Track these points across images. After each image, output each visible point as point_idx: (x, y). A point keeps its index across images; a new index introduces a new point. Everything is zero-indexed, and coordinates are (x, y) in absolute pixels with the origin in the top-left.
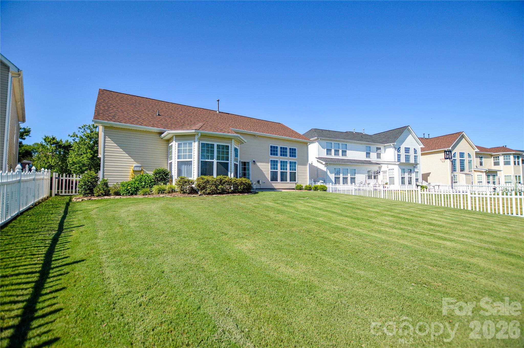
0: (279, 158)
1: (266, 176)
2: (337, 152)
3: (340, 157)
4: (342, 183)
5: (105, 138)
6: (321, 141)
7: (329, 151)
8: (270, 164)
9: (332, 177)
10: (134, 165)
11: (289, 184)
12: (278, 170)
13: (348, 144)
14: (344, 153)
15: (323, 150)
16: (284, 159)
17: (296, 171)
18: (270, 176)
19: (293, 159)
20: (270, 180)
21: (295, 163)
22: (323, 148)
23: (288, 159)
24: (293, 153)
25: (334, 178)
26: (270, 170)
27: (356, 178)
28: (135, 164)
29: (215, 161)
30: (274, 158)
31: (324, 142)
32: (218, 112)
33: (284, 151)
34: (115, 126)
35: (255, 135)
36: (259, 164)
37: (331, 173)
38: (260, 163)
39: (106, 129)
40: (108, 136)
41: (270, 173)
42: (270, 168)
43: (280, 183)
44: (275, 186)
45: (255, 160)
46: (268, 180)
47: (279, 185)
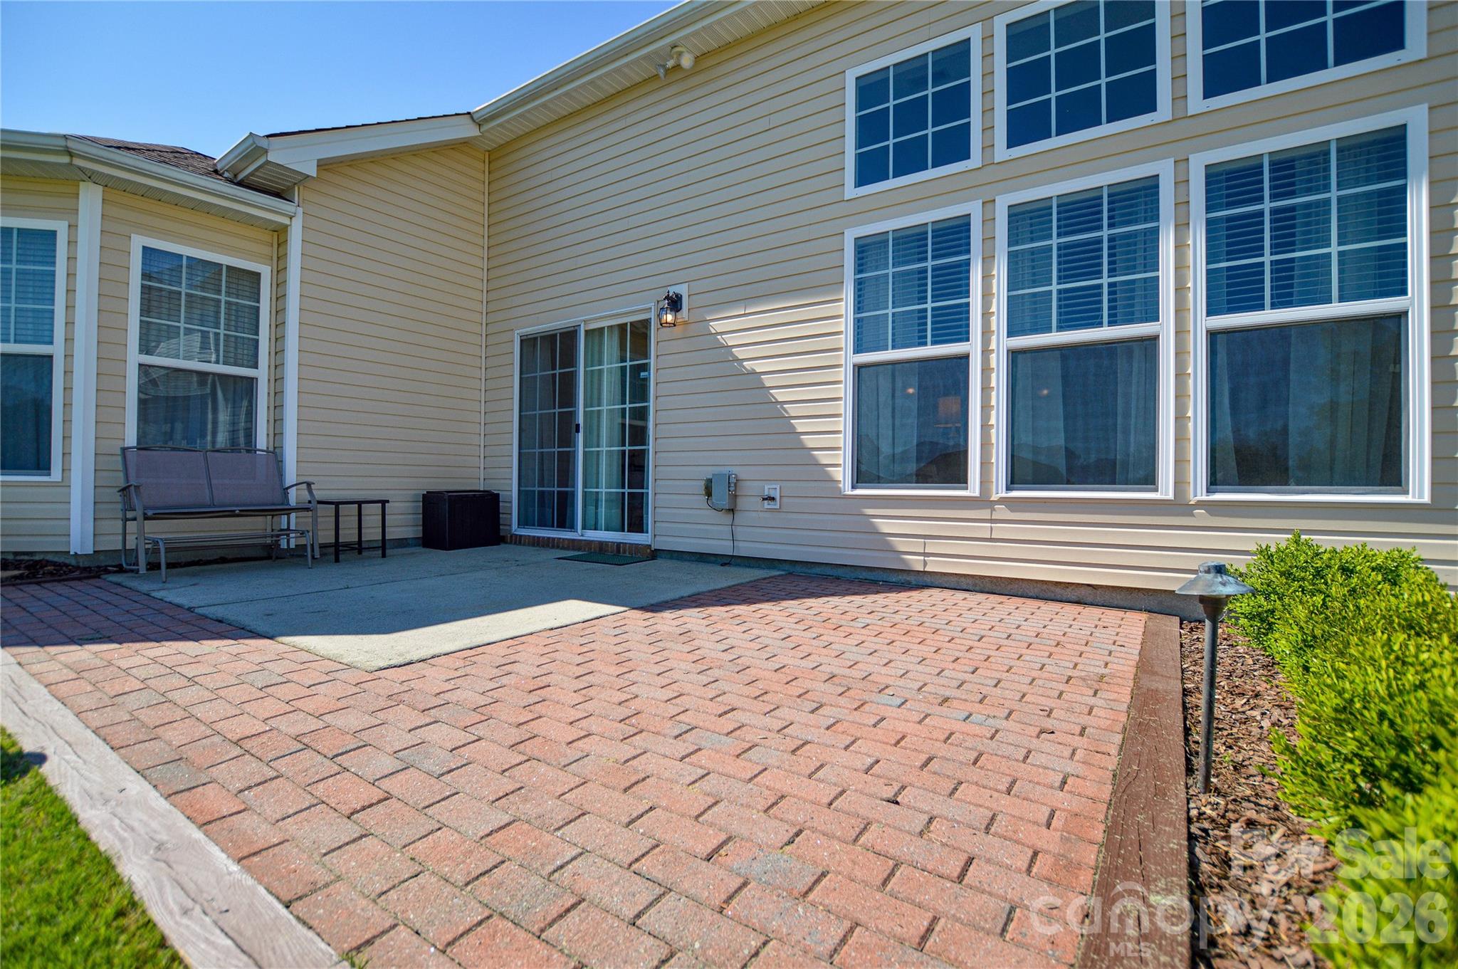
1: (800, 425)
8: (845, 293)
11: (1182, 525)
12: (974, 345)
18: (844, 424)
20: (842, 471)
26: (851, 360)
30: (914, 201)
33: (1077, 66)
36: (724, 320)
38: (741, 308)
41: (845, 390)
42: (846, 340)
43: (1002, 512)
44: (916, 545)
45: (683, 290)
46: (820, 474)
47: (983, 529)
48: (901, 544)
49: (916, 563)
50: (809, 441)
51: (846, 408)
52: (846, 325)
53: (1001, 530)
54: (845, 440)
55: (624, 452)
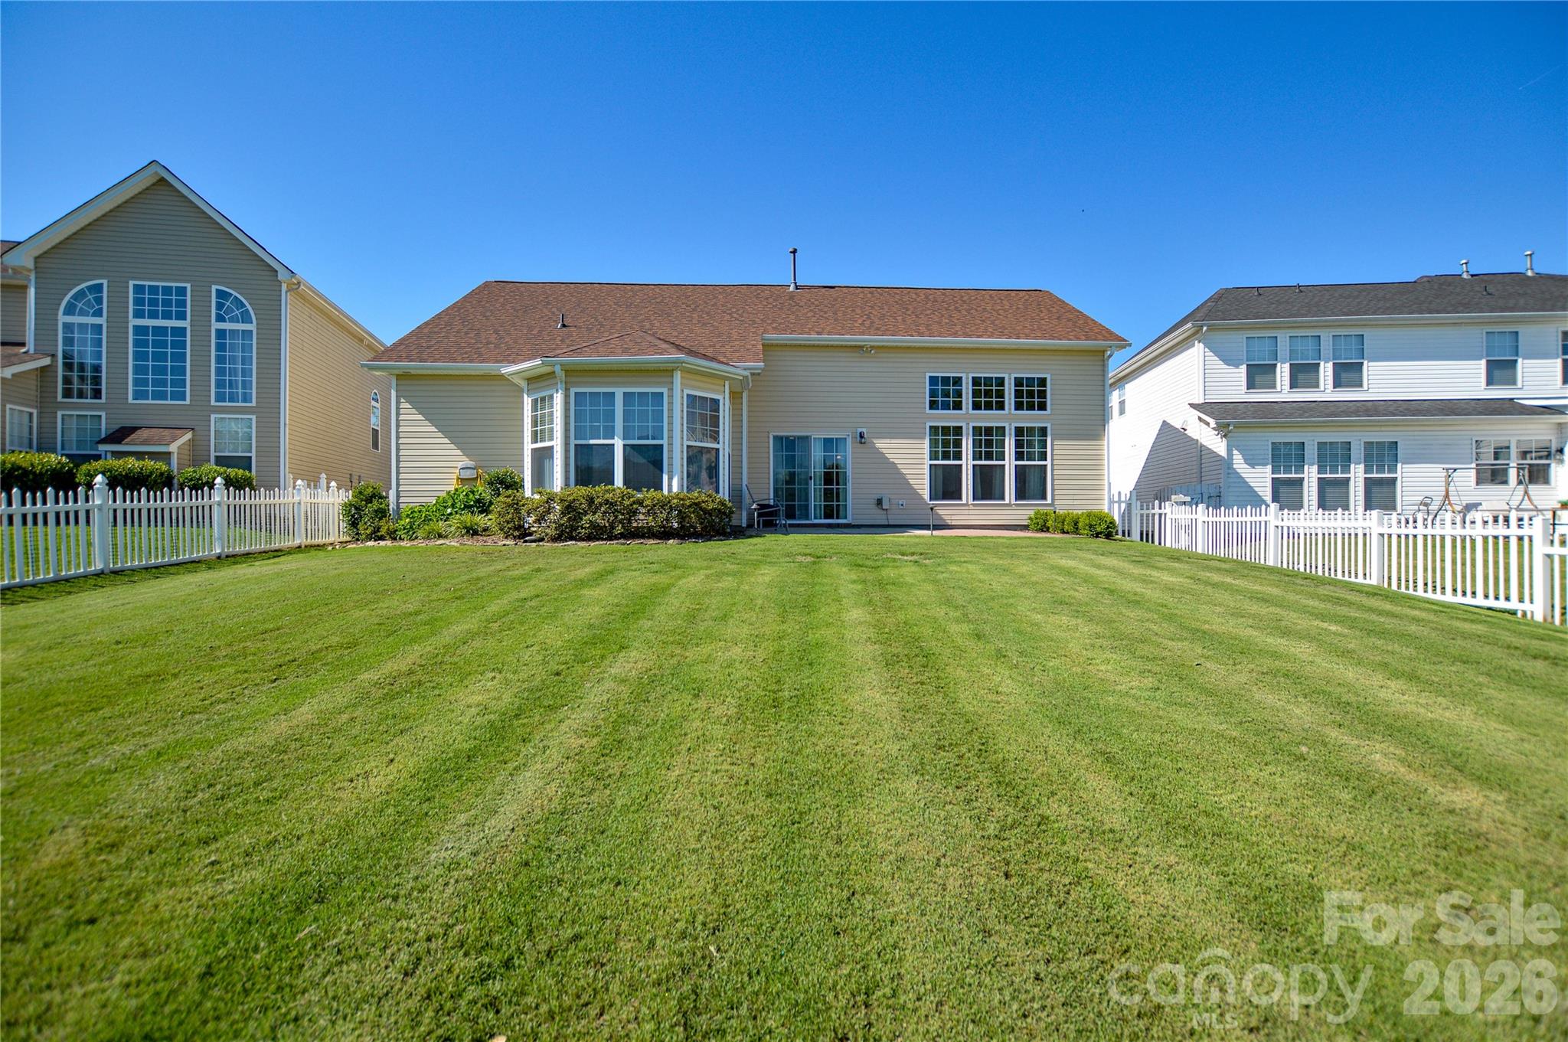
0: (968, 418)
1: (911, 482)
2: (1304, 374)
3: (1326, 391)
4: (1315, 502)
5: (398, 403)
6: (1218, 336)
7: (1259, 374)
8: (927, 442)
9: (1261, 479)
10: (460, 465)
11: (1011, 509)
12: (963, 462)
13: (1367, 333)
14: (1348, 373)
15: (1232, 369)
16: (989, 418)
17: (1048, 462)
18: (927, 482)
19: (1030, 419)
20: (927, 497)
21: (1043, 431)
22: (1230, 361)
23: (1009, 418)
24: (1032, 394)
25: (1269, 484)
26: (928, 462)
27: (1399, 483)
28: (466, 462)
29: (618, 444)
30: (946, 418)
31: (1237, 341)
32: (792, 288)
33: (988, 394)
34: (413, 372)
35: (861, 347)
36: (882, 444)
37: (1252, 462)
38: (888, 441)
39: (400, 382)
40: (404, 397)
41: (927, 471)
42: (927, 456)
43: (971, 507)
44: (948, 517)
45: (864, 430)
46: (920, 497)
47: (966, 512)
48: (945, 517)
49: (949, 522)
50: (915, 487)
51: (927, 477)
52: (927, 451)
53: (971, 512)
54: (927, 487)
55: (838, 484)
